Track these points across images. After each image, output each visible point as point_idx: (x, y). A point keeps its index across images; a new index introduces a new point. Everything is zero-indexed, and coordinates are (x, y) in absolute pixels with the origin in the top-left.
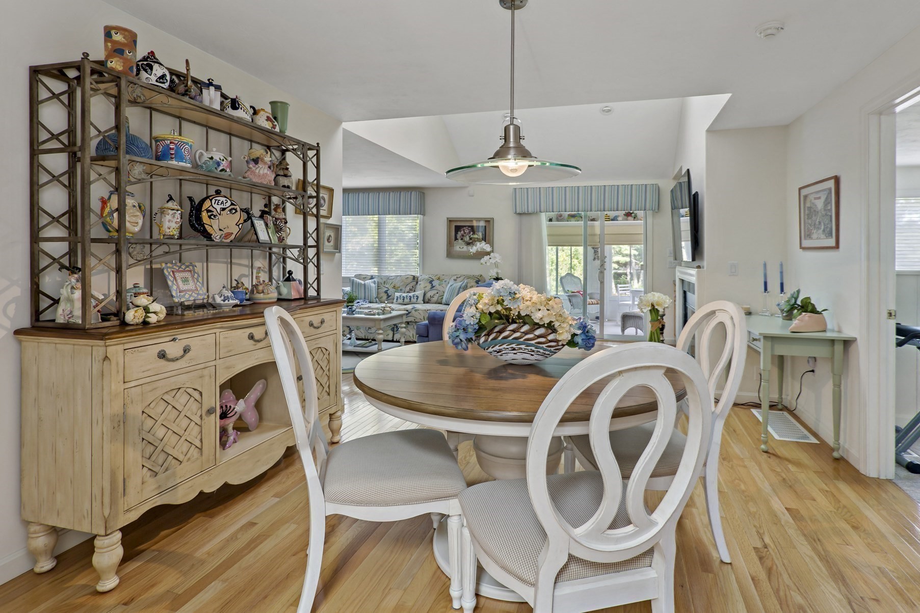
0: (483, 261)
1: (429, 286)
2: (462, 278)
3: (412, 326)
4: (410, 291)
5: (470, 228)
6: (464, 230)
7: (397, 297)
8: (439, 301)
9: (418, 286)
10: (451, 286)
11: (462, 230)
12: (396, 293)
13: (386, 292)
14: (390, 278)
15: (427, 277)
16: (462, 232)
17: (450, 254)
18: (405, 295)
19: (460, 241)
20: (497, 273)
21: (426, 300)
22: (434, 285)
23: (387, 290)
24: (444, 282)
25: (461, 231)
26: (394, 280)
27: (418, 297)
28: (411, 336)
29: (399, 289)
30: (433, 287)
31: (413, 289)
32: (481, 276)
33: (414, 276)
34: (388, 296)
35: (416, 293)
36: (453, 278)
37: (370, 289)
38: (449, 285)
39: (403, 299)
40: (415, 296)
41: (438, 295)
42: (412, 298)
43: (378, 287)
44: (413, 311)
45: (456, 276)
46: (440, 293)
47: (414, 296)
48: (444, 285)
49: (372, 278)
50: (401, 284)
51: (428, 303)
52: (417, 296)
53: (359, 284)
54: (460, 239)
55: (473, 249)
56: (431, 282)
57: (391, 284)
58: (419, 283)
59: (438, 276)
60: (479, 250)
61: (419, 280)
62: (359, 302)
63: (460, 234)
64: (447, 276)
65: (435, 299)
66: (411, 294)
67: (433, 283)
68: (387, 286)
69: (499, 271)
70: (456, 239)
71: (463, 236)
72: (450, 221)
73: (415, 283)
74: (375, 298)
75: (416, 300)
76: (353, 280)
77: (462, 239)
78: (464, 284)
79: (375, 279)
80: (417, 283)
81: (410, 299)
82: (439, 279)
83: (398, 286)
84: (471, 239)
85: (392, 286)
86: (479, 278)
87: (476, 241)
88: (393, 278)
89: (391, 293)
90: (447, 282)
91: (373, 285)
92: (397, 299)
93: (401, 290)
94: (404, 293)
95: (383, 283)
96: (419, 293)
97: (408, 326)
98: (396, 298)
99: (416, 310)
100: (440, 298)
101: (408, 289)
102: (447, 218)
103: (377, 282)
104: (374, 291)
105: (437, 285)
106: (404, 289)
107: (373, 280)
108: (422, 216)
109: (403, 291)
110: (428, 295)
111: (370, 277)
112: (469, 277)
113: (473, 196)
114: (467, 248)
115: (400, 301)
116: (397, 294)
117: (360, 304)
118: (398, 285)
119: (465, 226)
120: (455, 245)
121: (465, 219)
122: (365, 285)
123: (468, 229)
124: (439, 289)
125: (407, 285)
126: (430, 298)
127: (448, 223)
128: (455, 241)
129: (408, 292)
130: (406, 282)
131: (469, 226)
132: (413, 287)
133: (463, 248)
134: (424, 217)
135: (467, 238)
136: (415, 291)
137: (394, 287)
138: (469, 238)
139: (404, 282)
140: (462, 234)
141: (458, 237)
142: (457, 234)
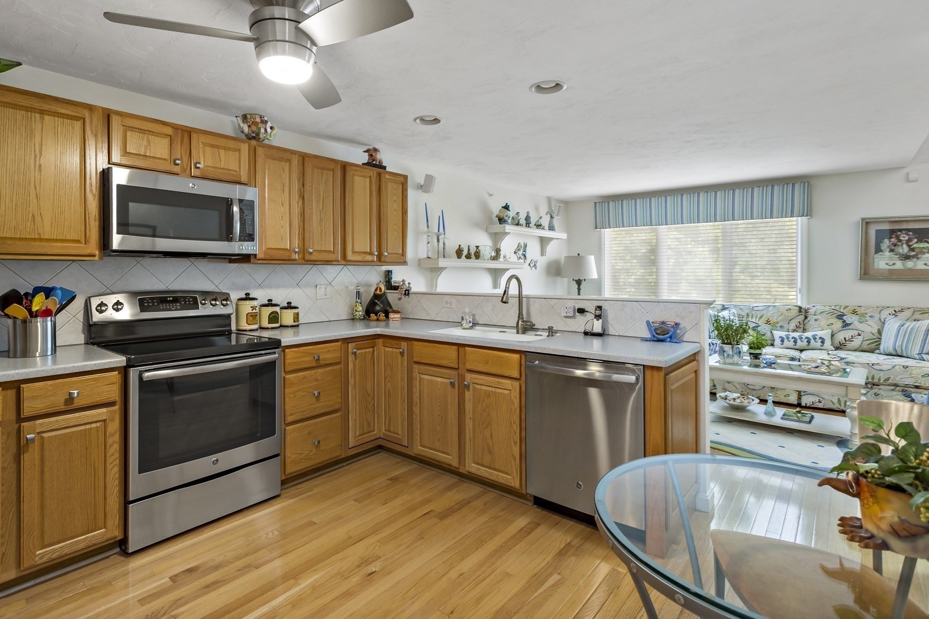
1: (838, 324)
4: (797, 329)
5: (911, 233)
6: (897, 237)
7: (781, 338)
8: (866, 347)
9: (813, 323)
12: (773, 332)
14: (756, 309)
15: (827, 309)
17: (866, 273)
19: (887, 253)
21: (837, 344)
22: (847, 322)
23: (757, 327)
26: (764, 312)
27: (822, 340)
28: (836, 401)
29: (778, 325)
30: (846, 325)
31: (802, 326)
33: (800, 308)
35: (817, 333)
36: (884, 312)
39: (795, 342)
41: (860, 338)
42: (812, 341)
45: (892, 310)
47: (815, 339)
49: (725, 307)
50: (780, 318)
51: (842, 348)
52: (819, 338)
54: (888, 250)
55: (919, 266)
56: (840, 317)
57: (761, 317)
58: (814, 317)
59: (851, 308)
61: (810, 313)
65: (856, 344)
66: (809, 335)
67: (844, 318)
68: (755, 321)
72: (867, 223)
73: (802, 317)
75: (820, 344)
77: (892, 251)
80: (806, 317)
81: (809, 342)
82: (855, 313)
83: (776, 321)
84: (912, 250)
85: (764, 319)
87: (924, 253)
88: (761, 308)
93: (781, 327)
94: (788, 331)
95: (746, 315)
96: (822, 332)
98: (778, 339)
100: (867, 342)
101: (792, 326)
102: (863, 219)
103: (735, 314)
105: (856, 323)
106: (786, 326)
108: (806, 219)
109: (786, 329)
110: (840, 338)
113: (916, 181)
114: (904, 265)
115: (788, 343)
118: (774, 320)
119: (900, 230)
120: (877, 259)
123: (908, 235)
124: (863, 330)
125: (791, 320)
126: (844, 341)
127: (864, 226)
128: (875, 254)
129: (794, 331)
130: (788, 316)
131: (908, 230)
132: (800, 324)
133: (894, 264)
134: (811, 220)
135: (903, 248)
136: (804, 330)
137: (768, 322)
138: (908, 249)
139: (785, 315)
140: (893, 244)
141: (883, 248)
142: (881, 244)
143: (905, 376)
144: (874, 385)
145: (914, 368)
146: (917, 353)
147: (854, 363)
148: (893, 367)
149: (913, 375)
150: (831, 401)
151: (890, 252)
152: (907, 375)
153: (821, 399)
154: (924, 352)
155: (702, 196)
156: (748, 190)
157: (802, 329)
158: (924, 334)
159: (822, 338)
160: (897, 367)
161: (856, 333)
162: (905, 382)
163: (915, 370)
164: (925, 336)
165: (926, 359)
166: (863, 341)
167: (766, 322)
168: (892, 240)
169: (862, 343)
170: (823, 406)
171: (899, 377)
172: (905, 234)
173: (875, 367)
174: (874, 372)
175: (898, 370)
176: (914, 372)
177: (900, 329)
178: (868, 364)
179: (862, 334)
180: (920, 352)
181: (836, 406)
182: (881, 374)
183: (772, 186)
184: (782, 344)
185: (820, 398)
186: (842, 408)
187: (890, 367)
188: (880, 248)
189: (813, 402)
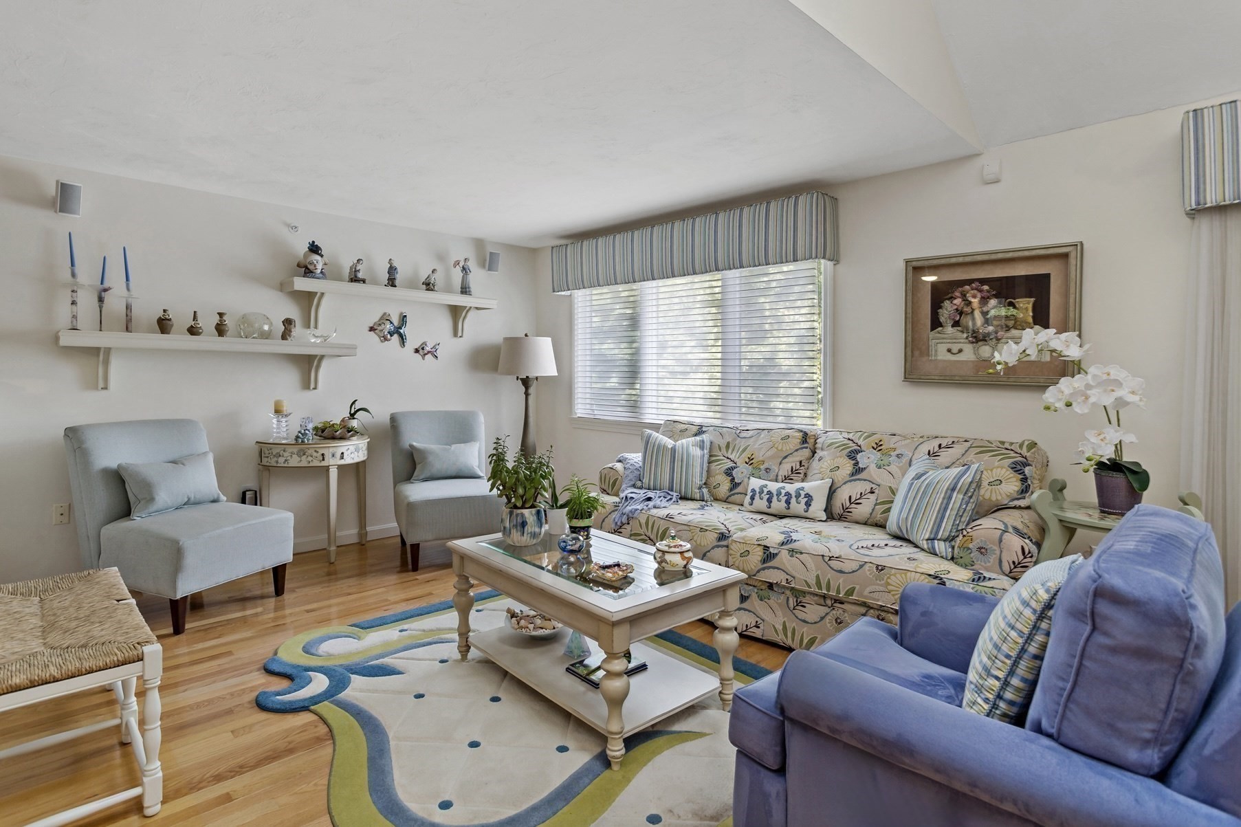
0: (1050, 395)
1: (848, 467)
2: (957, 450)
3: (782, 597)
4: (794, 476)
5: (986, 287)
6: (964, 296)
7: (753, 491)
8: (878, 517)
9: (815, 464)
10: (918, 477)
11: (957, 294)
12: (753, 480)
13: (729, 472)
14: (744, 434)
15: (840, 438)
16: (958, 301)
17: (915, 372)
18: (773, 486)
19: (949, 330)
20: (1119, 447)
21: (837, 508)
22: (861, 465)
23: (732, 468)
24: (893, 458)
25: (952, 299)
26: (751, 441)
27: (809, 499)
28: (779, 627)
29: (762, 467)
30: (858, 470)
31: (802, 470)
32: (1033, 445)
33: (805, 434)
34: (735, 485)
35: (808, 486)
36: (925, 448)
37: (687, 461)
38: (912, 473)
39: (769, 501)
40: (803, 493)
41: (873, 497)
42: (793, 500)
43: (711, 456)
44: (784, 554)
45: (936, 443)
46: (883, 495)
47: (798, 495)
48: (893, 468)
49: (700, 431)
50: (769, 453)
51: (841, 518)
52: (808, 496)
53: (661, 448)
54: (950, 323)
55: (1007, 354)
56: (852, 455)
57: (744, 451)
58: (819, 453)
59: (875, 438)
60: (1033, 354)
61: (818, 446)
62: (649, 499)
63: (948, 309)
64: (905, 438)
65: (863, 510)
66: (791, 488)
67: (859, 456)
68: (732, 457)
69: (1129, 438)
70: (936, 324)
71: (961, 313)
72: (915, 268)
73: (807, 452)
74: (700, 488)
75: (802, 506)
76: (649, 436)
77: (956, 324)
78: (968, 478)
79: (705, 437)
80: (814, 453)
81: (788, 502)
82: (878, 447)
83: (761, 459)
84: (987, 322)
85: (746, 456)
86: (1024, 451)
88: (751, 433)
89: (740, 475)
90: (905, 460)
91: (697, 452)
92: (752, 498)
93: (768, 470)
94: (776, 481)
95: (723, 446)
96: (816, 486)
97: (771, 593)
98: (749, 494)
99: (792, 552)
100: (881, 508)
101: (785, 469)
102: (907, 262)
103: (707, 444)
104: (698, 470)
105: (873, 467)
106: (775, 468)
107: (698, 438)
108: (830, 264)
109: (773, 475)
110: (842, 496)
111: (695, 429)
112: (985, 448)
113: (997, 181)
114: (976, 352)
115: (761, 504)
116: (755, 483)
117: (651, 504)
118: (759, 456)
119: (968, 282)
120: (932, 343)
121: (968, 259)
122: (673, 450)
123: (981, 291)
124: (879, 481)
125: (785, 457)
126: (848, 504)
127: (910, 275)
128: (932, 329)
129: (787, 479)
130: (782, 450)
131: (983, 281)
132: (801, 466)
133: (960, 351)
134: (838, 266)
135: (974, 319)
136: (805, 478)
137: (750, 461)
138: (983, 319)
139: (777, 448)
140: (957, 310)
141: (942, 319)
142: (940, 310)
143: (878, 588)
144: (836, 601)
145: (893, 571)
146: (927, 537)
147: (801, 553)
148: (861, 566)
149: (890, 588)
150: (773, 626)
151: (953, 326)
152: (882, 585)
153: (760, 621)
154: (939, 537)
155: (678, 225)
156: (736, 211)
157: (802, 476)
158: (944, 498)
159: (809, 496)
160: (867, 567)
161: (868, 486)
162: (878, 600)
163: (895, 575)
164: (945, 501)
165: (938, 553)
166: (876, 504)
167: (747, 460)
168: (955, 302)
169: (873, 510)
170: (762, 636)
171: (868, 590)
172: (976, 289)
173: (833, 563)
174: (830, 575)
175: (868, 573)
176: (893, 580)
177: (912, 483)
178: (823, 556)
179: (876, 491)
180: (932, 536)
181: (779, 638)
182: (841, 580)
183: (768, 203)
184: (751, 504)
185: (758, 619)
186: (789, 642)
187: (855, 566)
188: (938, 319)
189: (747, 626)
